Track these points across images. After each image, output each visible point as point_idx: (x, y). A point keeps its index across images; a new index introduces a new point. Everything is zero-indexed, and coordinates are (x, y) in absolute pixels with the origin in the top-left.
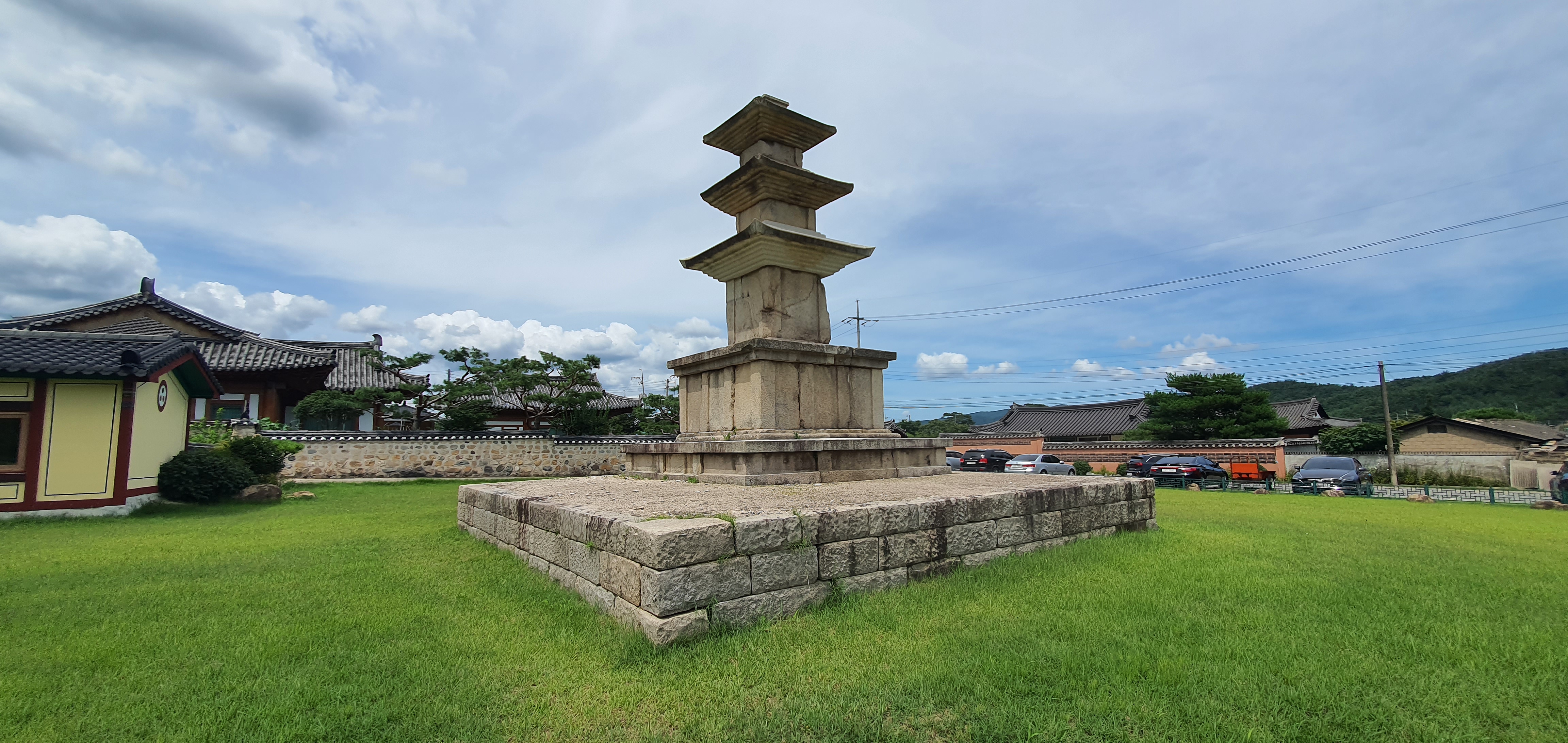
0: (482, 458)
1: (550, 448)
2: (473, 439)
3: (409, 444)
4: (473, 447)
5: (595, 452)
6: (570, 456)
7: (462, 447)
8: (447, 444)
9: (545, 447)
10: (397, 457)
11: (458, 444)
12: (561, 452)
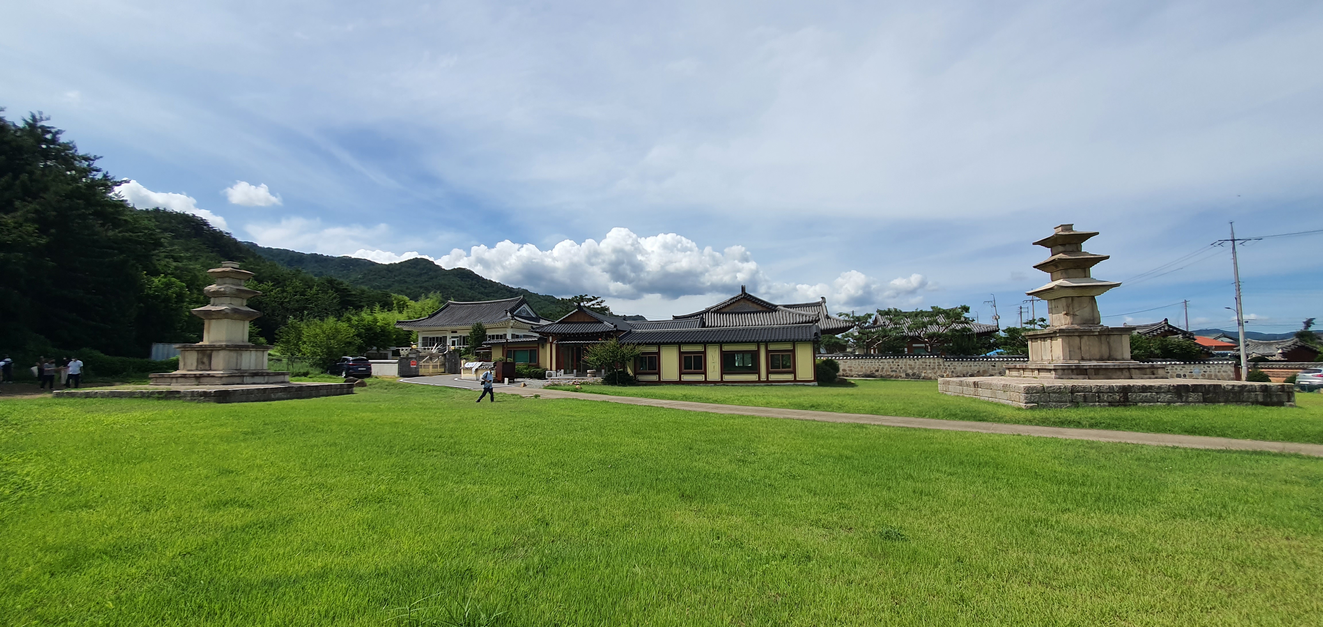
0: (903, 368)
1: (941, 363)
2: (898, 358)
3: (867, 361)
4: (898, 362)
5: (971, 366)
6: (955, 368)
7: (893, 362)
8: (885, 361)
9: (939, 363)
10: (862, 367)
11: (891, 361)
12: (949, 366)
